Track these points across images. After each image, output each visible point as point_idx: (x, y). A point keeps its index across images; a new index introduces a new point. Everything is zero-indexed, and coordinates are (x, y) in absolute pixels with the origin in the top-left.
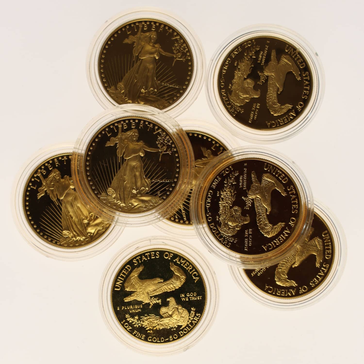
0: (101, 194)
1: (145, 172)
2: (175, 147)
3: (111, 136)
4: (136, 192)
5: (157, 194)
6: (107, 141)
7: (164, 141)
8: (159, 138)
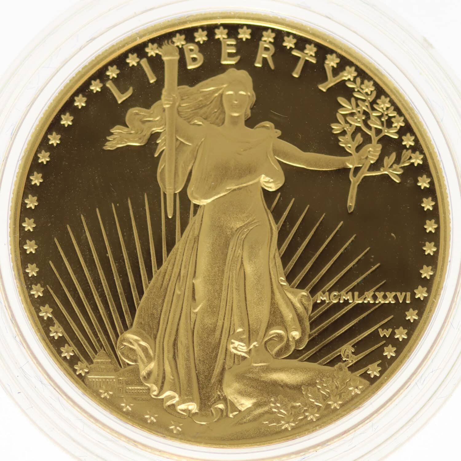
0: (90, 361)
1: (285, 259)
2: (417, 148)
3: (127, 104)
4: (245, 349)
5: (339, 359)
6: (113, 126)
7: (365, 122)
8: (347, 107)
